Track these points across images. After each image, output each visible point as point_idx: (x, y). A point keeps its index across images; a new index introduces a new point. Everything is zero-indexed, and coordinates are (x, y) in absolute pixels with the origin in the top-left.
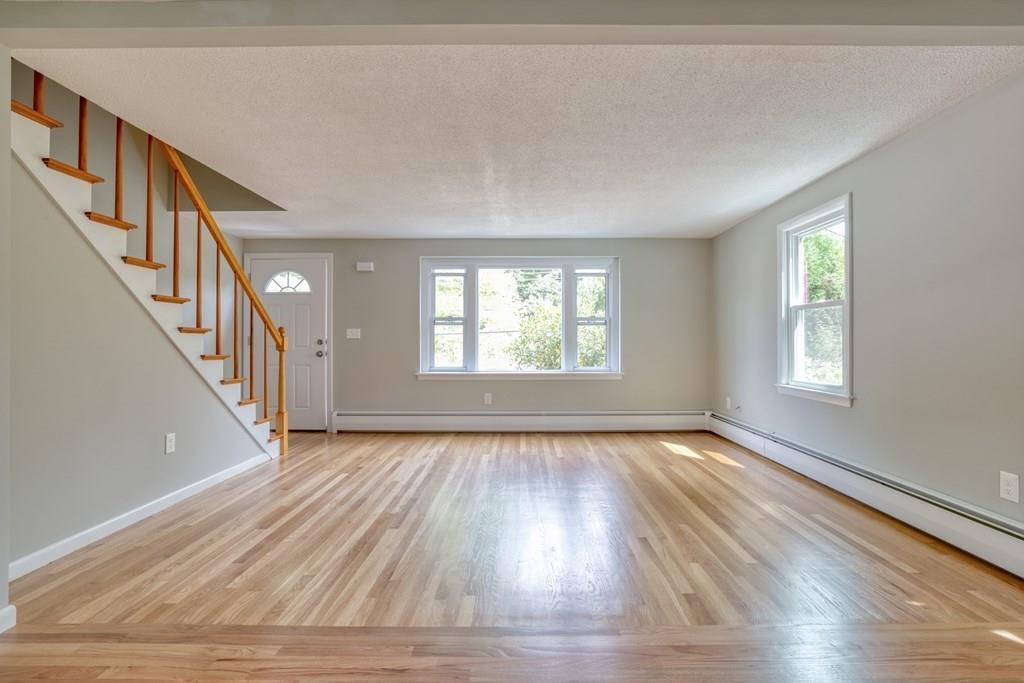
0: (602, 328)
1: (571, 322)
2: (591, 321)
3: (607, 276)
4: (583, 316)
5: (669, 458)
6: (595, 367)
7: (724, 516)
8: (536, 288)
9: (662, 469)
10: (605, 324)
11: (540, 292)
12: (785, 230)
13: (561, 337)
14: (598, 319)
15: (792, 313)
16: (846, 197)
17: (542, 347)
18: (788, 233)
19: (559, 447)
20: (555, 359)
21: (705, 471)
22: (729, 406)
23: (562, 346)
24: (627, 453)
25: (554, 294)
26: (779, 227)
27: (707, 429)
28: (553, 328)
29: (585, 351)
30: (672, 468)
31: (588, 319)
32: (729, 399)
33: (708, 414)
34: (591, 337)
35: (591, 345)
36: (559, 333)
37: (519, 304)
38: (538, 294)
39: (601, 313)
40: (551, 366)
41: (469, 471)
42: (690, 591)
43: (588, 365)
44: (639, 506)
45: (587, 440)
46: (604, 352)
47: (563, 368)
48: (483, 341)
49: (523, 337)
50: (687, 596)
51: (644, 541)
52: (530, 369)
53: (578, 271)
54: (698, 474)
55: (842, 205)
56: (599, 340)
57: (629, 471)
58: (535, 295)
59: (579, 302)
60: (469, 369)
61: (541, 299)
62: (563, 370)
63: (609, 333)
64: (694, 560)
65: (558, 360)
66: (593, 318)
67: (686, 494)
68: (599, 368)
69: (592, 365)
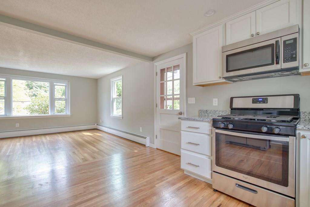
0: (64, 101)
1: (53, 99)
2: (60, 99)
3: (66, 86)
4: (57, 98)
5: (84, 136)
6: (62, 113)
7: (94, 145)
8: (36, 85)
9: (81, 139)
10: (65, 100)
11: (38, 86)
12: (112, 80)
13: (49, 104)
14: (63, 99)
15: (113, 99)
16: (122, 76)
17: (41, 107)
18: (113, 81)
19: (48, 138)
20: (46, 111)
21: (93, 138)
22: (101, 122)
23: (49, 107)
24: (71, 136)
25: (45, 88)
26: (111, 79)
27: (96, 128)
28: (45, 101)
29: (58, 108)
30: (84, 138)
31: (59, 99)
32: (101, 120)
33: (96, 124)
34: (60, 105)
35: (60, 106)
36: (48, 102)
37: (28, 90)
38: (37, 87)
39: (64, 97)
40: (45, 113)
41: (12, 148)
42: (83, 158)
43: (59, 113)
44: (73, 147)
45: (59, 135)
46: (65, 109)
47: (50, 113)
48: (14, 105)
49: (33, 104)
50: (82, 159)
51: (74, 152)
52: (36, 114)
53: (55, 84)
54: (91, 138)
55: (121, 78)
56: (63, 105)
57: (71, 140)
58: (36, 87)
59: (56, 93)
60: (7, 115)
61: (39, 89)
62: (50, 114)
63: (66, 103)
64: (85, 153)
65: (47, 112)
66: (61, 98)
67: (86, 142)
68: (63, 113)
69: (61, 113)
